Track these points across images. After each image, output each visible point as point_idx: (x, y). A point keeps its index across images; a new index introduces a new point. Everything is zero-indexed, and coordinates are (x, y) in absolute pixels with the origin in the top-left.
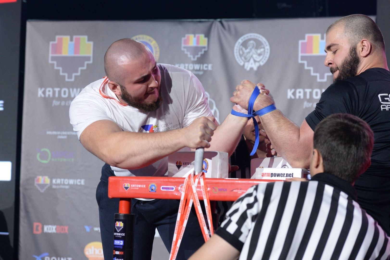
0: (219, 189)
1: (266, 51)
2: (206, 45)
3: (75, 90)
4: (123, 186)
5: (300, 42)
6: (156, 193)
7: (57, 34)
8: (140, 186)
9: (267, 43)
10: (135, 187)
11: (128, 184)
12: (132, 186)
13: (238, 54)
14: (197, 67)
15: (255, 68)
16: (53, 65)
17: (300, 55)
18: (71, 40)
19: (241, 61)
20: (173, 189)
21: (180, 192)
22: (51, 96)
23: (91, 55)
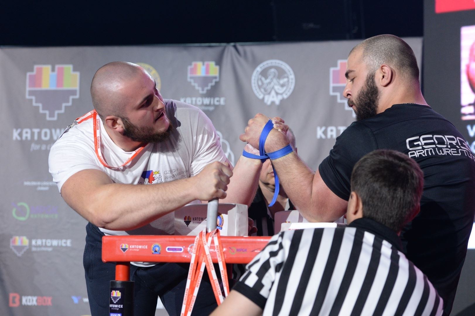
0: (237, 249)
1: (290, 81)
2: (217, 74)
3: (58, 131)
4: (121, 248)
5: (332, 69)
6: (161, 255)
7: (36, 63)
8: (140, 247)
9: (292, 72)
10: (134, 248)
11: (125, 245)
12: (131, 247)
13: (256, 85)
14: (207, 101)
15: (277, 102)
16: (31, 100)
17: (332, 85)
18: (53, 70)
19: (260, 93)
20: (181, 250)
21: (190, 253)
22: (29, 138)
23: (77, 87)
